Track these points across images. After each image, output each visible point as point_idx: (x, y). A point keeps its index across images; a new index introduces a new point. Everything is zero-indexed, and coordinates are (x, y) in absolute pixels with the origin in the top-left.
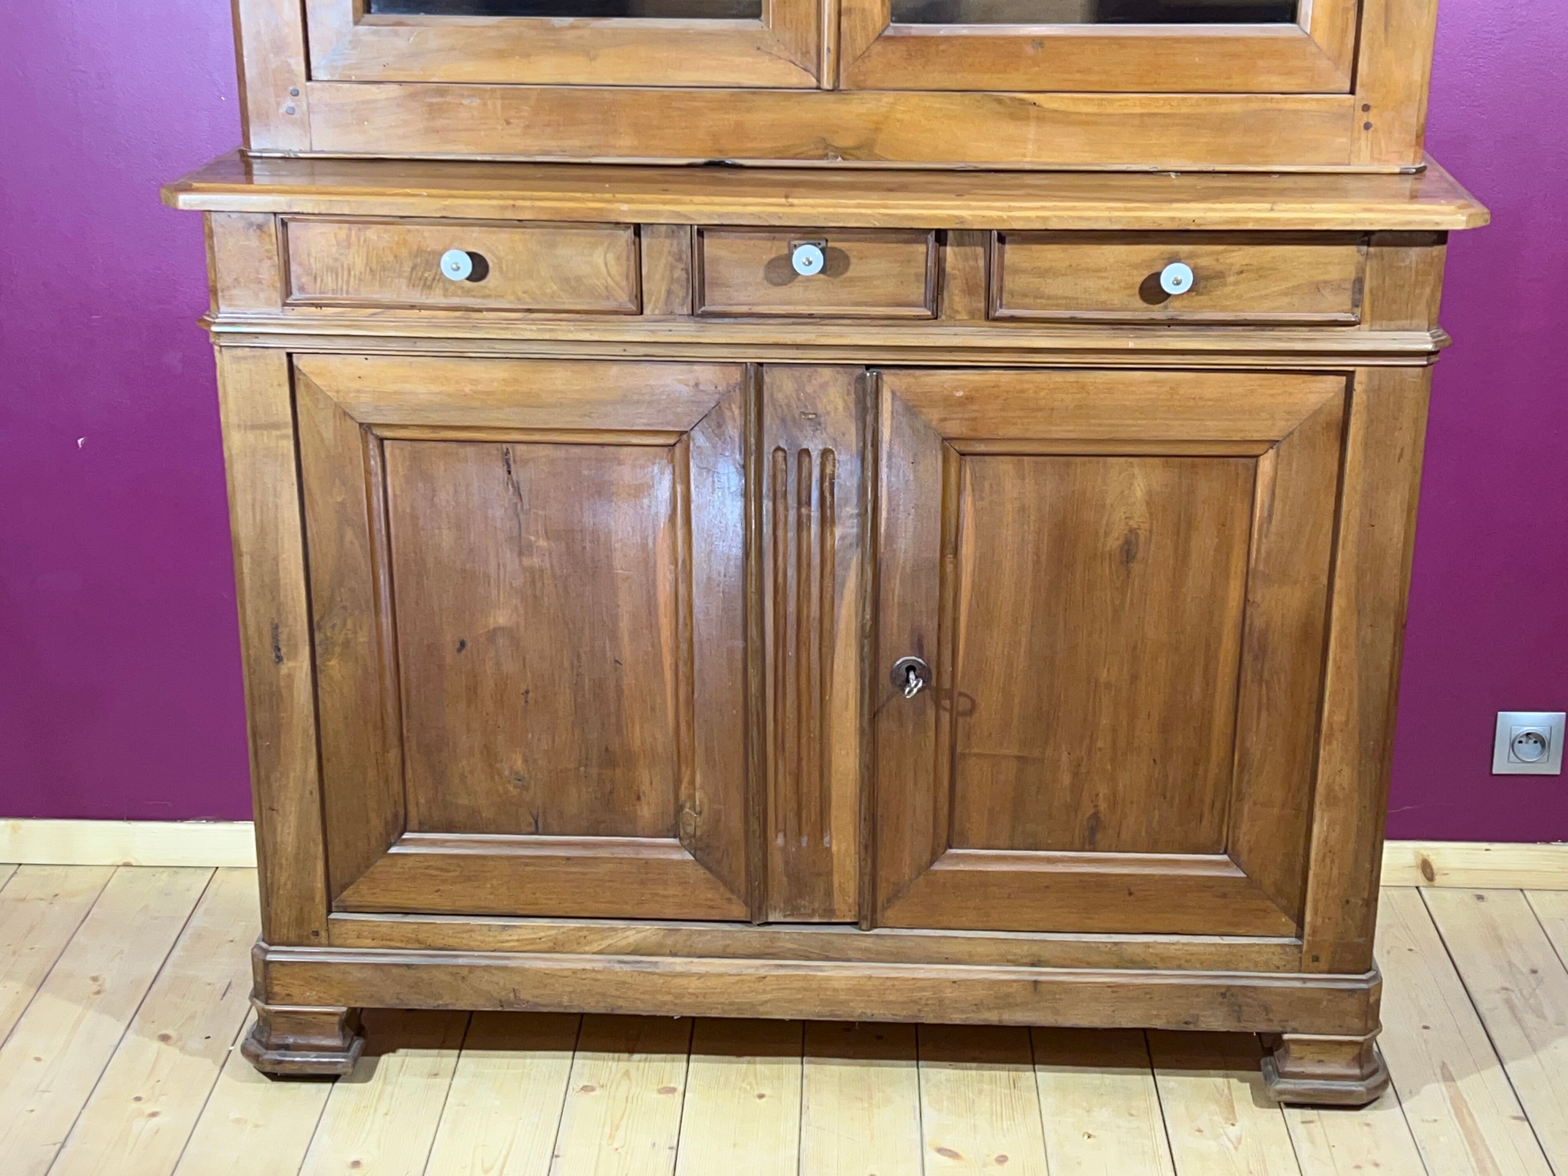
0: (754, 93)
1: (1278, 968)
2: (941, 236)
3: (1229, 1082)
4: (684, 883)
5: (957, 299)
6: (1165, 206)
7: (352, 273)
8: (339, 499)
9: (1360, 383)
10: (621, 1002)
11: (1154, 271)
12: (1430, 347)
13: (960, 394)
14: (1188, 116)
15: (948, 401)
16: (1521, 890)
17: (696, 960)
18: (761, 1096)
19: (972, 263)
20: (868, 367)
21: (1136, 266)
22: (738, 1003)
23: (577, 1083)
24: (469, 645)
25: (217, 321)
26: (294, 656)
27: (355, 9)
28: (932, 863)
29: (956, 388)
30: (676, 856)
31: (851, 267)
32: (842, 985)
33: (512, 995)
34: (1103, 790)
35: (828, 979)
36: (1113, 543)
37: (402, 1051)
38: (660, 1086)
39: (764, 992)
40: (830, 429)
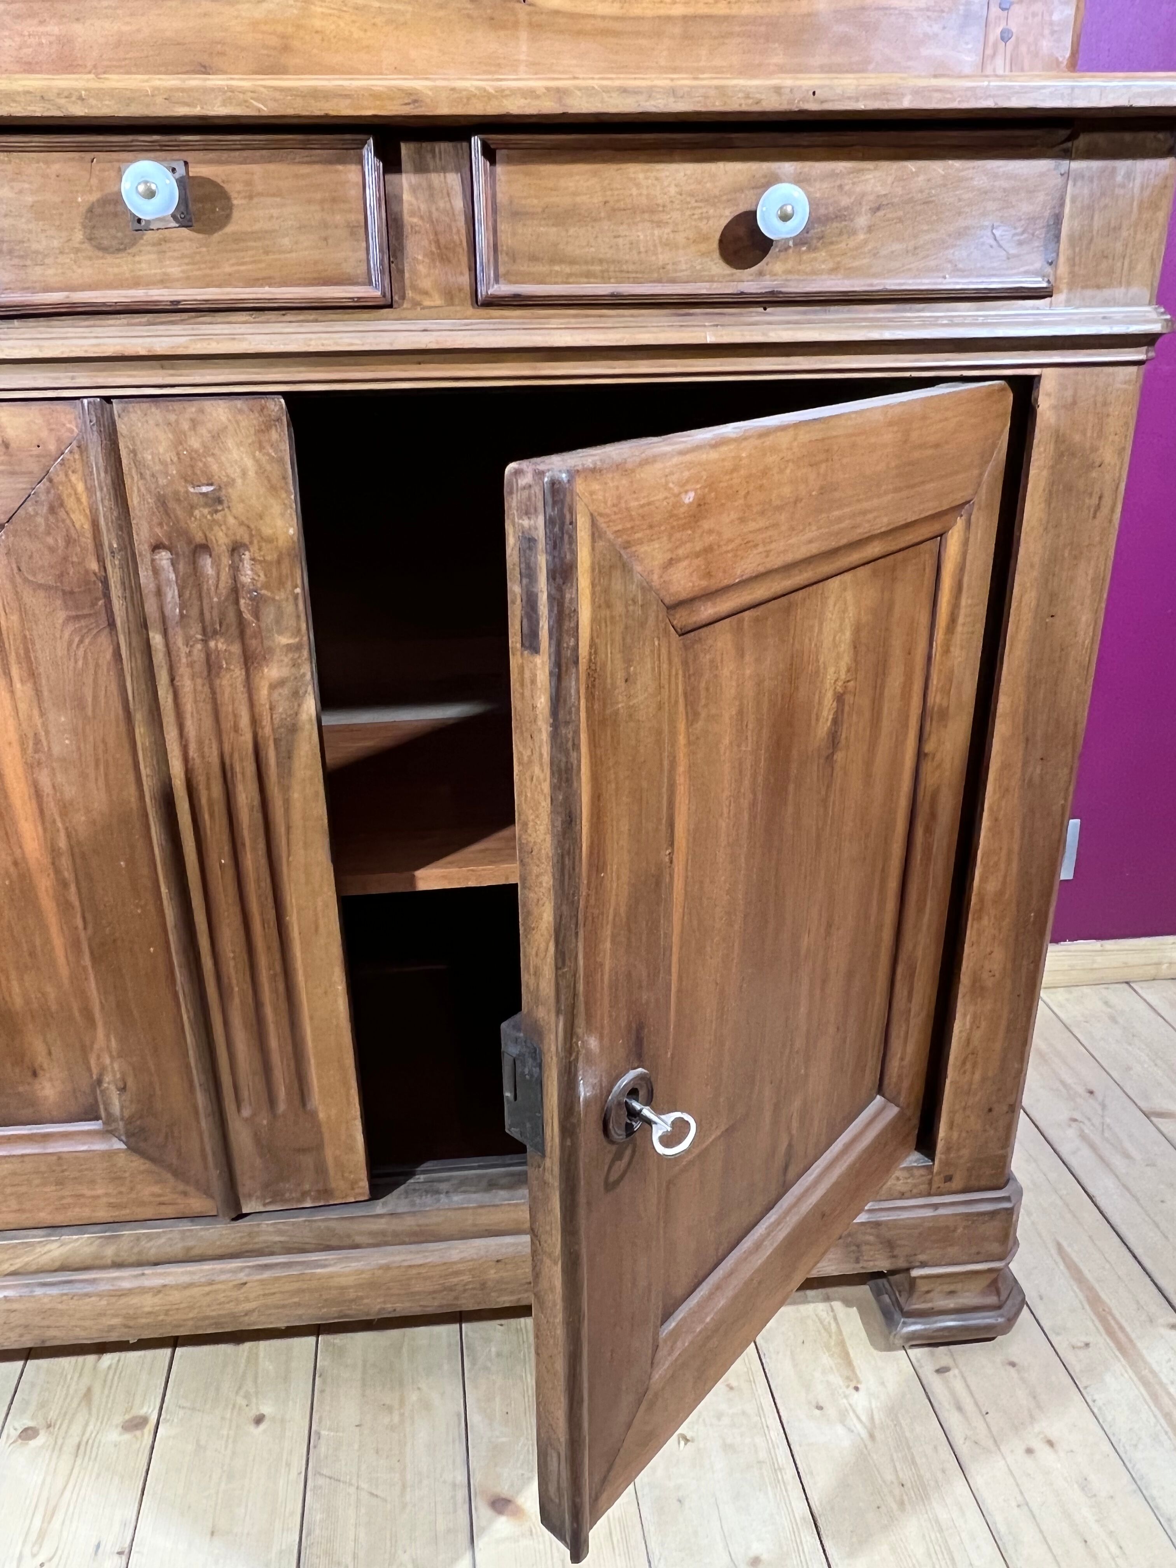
1: (903, 1194)
4: (116, 1180)
5: (422, 269)
9: (1049, 395)
14: (754, 20)
17: (148, 1271)
18: (259, 1420)
21: (710, 200)
22: (213, 1318)
23: (17, 1424)
30: (100, 1146)
31: (236, 214)
32: (350, 1281)
38: (127, 1417)
39: (247, 1300)
40: (239, 509)
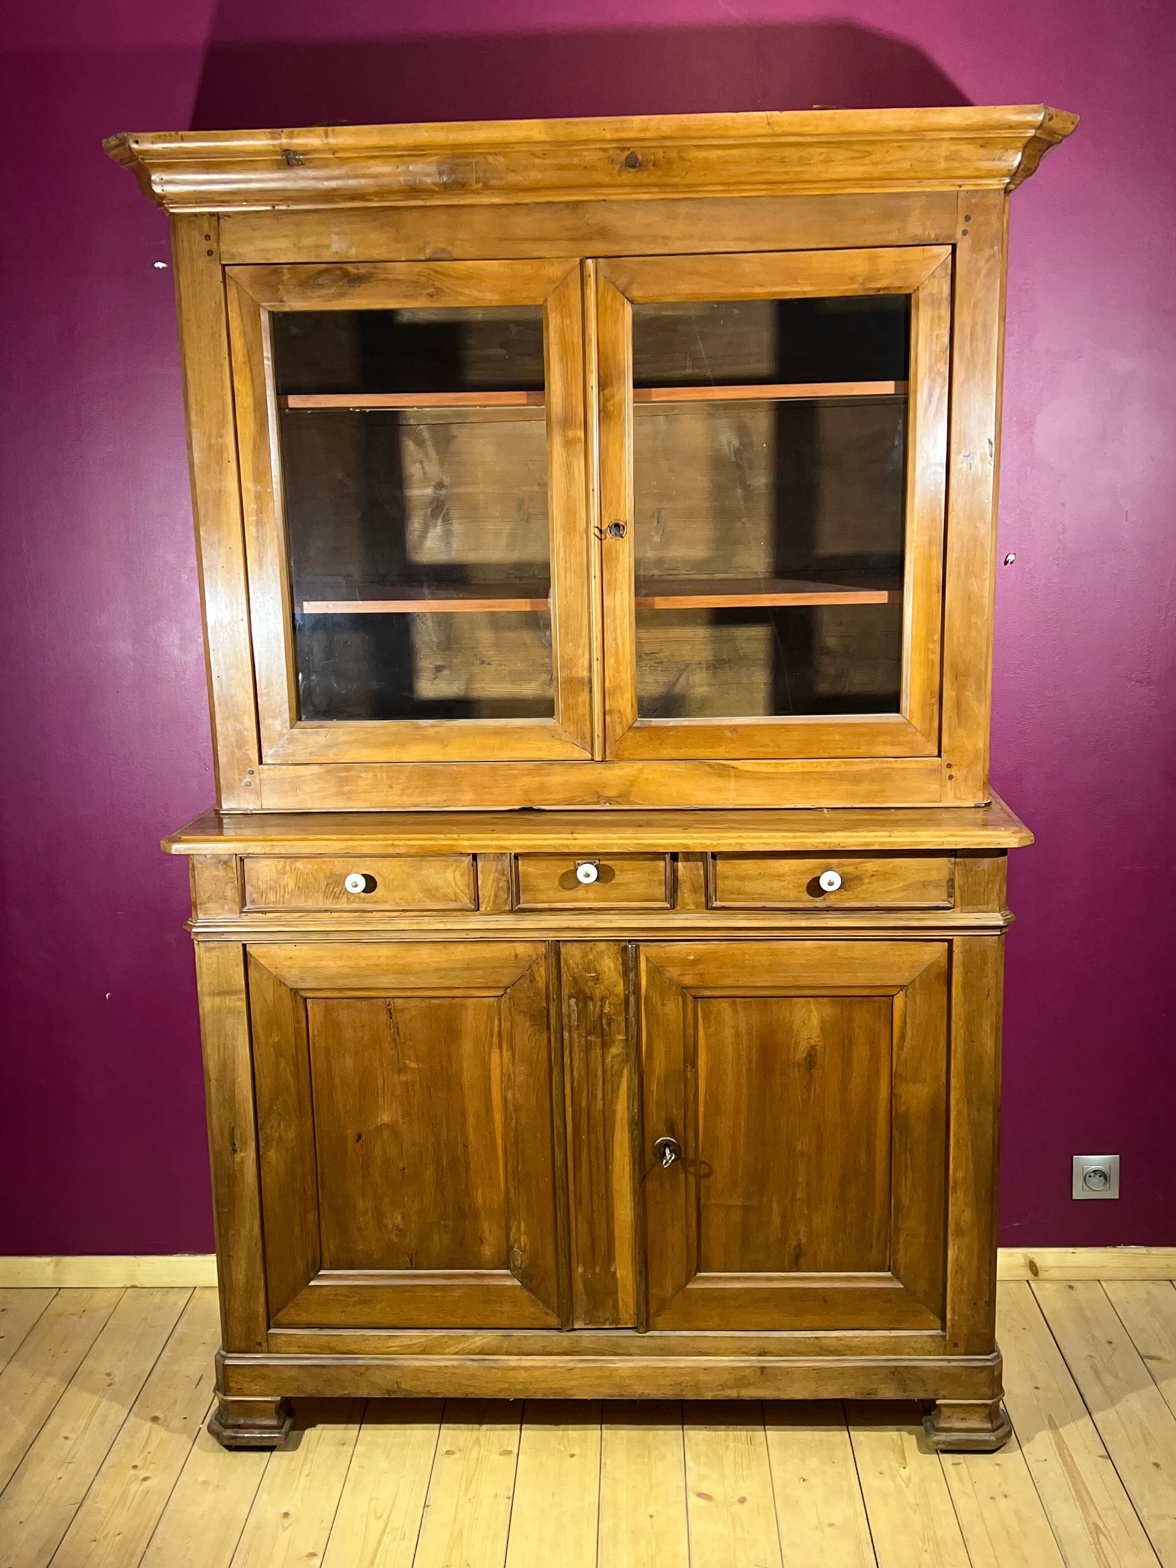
0: (551, 764)
1: (930, 1352)
2: (674, 856)
3: (901, 1436)
4: (514, 1303)
5: (686, 895)
6: (820, 834)
7: (287, 890)
8: (277, 1039)
9: (957, 947)
10: (471, 1390)
11: (815, 876)
12: (1001, 923)
13: (692, 957)
14: (834, 773)
15: (685, 963)
16: (1099, 1281)
17: (524, 1357)
18: (572, 1456)
19: (695, 872)
20: (630, 941)
21: (803, 873)
22: (554, 1389)
23: (443, 1449)
24: (364, 1137)
25: (196, 924)
26: (244, 1148)
27: (291, 719)
28: (687, 1283)
29: (689, 954)
30: (509, 1282)
31: (616, 877)
32: (626, 1373)
33: (396, 1386)
34: (803, 1228)
35: (617, 1369)
36: (800, 1055)
37: (320, 1426)
38: (501, 1450)
39: (573, 1379)
40: (606, 983)
